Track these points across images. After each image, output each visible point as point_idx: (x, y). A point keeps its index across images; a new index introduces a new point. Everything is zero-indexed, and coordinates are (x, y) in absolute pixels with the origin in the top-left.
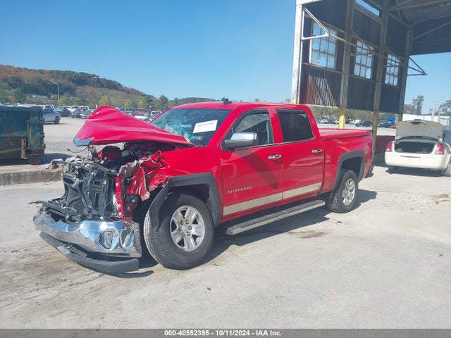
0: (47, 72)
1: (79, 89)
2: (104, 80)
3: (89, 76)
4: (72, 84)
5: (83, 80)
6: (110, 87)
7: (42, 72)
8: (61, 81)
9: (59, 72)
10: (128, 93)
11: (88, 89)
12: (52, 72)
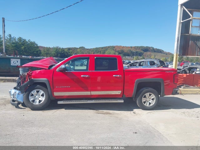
0: (133, 47)
1: (145, 53)
2: (156, 49)
3: (150, 48)
4: (142, 51)
5: (146, 49)
6: (158, 52)
7: (131, 47)
8: (138, 50)
9: (138, 47)
10: (166, 54)
11: (148, 53)
12: (135, 47)
